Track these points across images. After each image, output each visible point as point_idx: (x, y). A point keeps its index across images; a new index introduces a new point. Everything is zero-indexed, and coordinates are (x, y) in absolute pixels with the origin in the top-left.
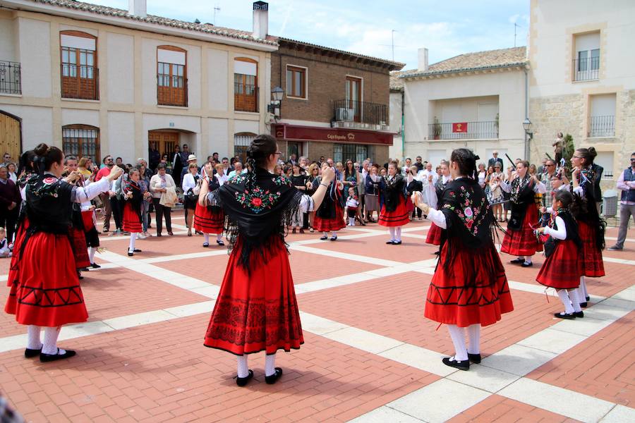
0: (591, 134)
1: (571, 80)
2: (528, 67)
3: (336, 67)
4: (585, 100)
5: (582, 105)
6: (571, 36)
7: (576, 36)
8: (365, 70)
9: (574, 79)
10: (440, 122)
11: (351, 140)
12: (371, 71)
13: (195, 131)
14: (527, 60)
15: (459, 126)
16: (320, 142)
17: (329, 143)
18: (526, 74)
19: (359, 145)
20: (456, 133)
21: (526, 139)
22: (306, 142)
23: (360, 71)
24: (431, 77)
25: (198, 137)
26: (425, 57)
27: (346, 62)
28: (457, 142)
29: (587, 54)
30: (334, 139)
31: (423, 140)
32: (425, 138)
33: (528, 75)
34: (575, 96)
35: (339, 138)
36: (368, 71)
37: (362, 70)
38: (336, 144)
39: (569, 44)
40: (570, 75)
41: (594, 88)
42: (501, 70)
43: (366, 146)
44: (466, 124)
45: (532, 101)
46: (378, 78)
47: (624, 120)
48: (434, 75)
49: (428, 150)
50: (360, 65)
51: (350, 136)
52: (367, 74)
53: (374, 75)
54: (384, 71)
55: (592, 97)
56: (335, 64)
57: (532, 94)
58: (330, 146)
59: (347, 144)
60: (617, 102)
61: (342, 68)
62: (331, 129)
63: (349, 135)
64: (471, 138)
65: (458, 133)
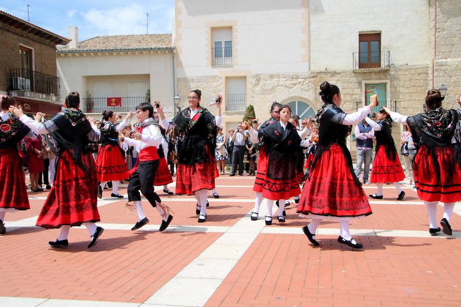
0: (228, 108)
1: (211, 64)
2: (175, 51)
3: (10, 35)
4: (223, 80)
5: (221, 85)
6: (210, 28)
7: (213, 29)
8: (36, 41)
9: (213, 64)
10: (92, 97)
11: (27, 110)
12: (41, 43)
14: (173, 45)
15: (113, 100)
18: (173, 57)
20: (110, 107)
21: (175, 113)
23: (31, 42)
24: (84, 54)
26: (76, 35)
27: (19, 30)
29: (221, 44)
33: (175, 58)
34: (215, 77)
36: (39, 42)
37: (33, 40)
39: (208, 35)
40: (210, 61)
41: (229, 72)
42: (152, 52)
44: (121, 98)
45: (179, 80)
46: (46, 50)
47: (253, 97)
48: (88, 52)
50: (31, 35)
52: (38, 45)
53: (44, 47)
54: (52, 43)
55: (227, 78)
56: (8, 31)
57: (179, 75)
60: (248, 84)
61: (16, 37)
63: (25, 104)
64: (125, 112)
65: (113, 107)
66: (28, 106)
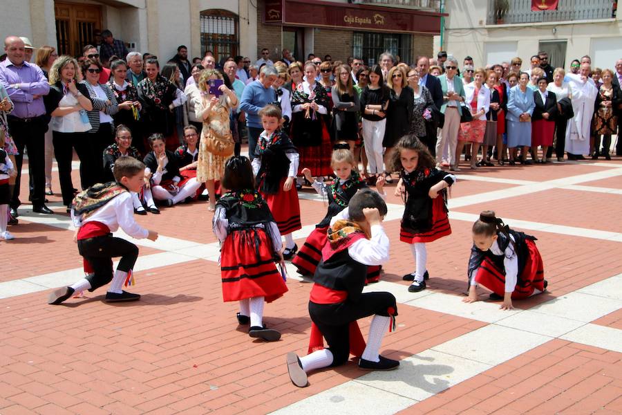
11: (379, 26)
13: (136, 5)
16: (332, 29)
17: (345, 31)
19: (388, 35)
20: (537, 12)
22: (310, 28)
25: (141, 15)
28: (538, 27)
30: (354, 24)
31: (476, 25)
32: (481, 23)
35: (361, 21)
38: (355, 32)
43: (399, 36)
49: (484, 42)
51: (379, 19)
58: (347, 37)
59: (372, 33)
62: (349, 5)
63: (377, 16)
64: (565, 20)
65: (542, 12)
66: (381, 19)
